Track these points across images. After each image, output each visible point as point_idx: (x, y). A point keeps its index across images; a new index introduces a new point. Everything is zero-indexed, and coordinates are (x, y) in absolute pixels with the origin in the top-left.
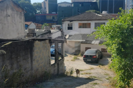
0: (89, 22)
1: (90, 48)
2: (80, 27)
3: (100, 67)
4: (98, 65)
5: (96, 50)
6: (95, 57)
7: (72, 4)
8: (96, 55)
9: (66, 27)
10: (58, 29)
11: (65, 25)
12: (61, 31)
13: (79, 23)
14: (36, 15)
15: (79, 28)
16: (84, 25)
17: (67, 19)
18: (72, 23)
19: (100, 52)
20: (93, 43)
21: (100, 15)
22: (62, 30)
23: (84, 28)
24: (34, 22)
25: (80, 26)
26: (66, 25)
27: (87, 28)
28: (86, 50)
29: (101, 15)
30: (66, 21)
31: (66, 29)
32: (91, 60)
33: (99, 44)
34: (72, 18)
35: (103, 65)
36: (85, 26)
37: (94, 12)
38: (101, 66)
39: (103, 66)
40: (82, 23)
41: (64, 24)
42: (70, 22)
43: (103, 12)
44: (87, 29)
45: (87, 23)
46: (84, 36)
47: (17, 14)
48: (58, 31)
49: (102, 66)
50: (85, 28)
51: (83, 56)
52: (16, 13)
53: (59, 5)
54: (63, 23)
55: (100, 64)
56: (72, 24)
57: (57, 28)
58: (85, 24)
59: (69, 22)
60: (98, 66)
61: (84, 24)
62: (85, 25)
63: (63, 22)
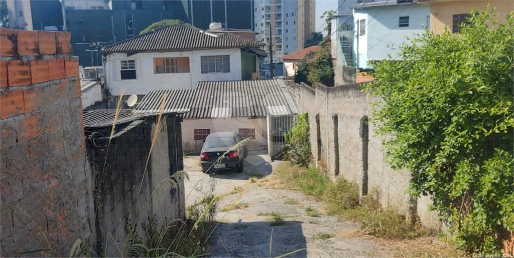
0: (185, 54)
2: (158, 70)
3: (253, 181)
4: (247, 179)
9: (115, 72)
10: (91, 77)
11: (113, 65)
12: (100, 84)
13: (154, 58)
15: (155, 73)
16: (168, 64)
17: (118, 48)
18: (131, 58)
20: (213, 113)
21: (212, 35)
22: (103, 82)
23: (168, 72)
25: (157, 68)
27: (177, 72)
30: (117, 54)
31: (115, 77)
32: (227, 165)
33: (232, 117)
34: (133, 45)
35: (260, 176)
36: (170, 67)
38: (255, 179)
39: (261, 180)
40: (164, 59)
41: (108, 62)
42: (128, 56)
43: (212, 25)
44: (178, 74)
45: (176, 58)
48: (93, 85)
49: (258, 178)
50: (173, 72)
51: (202, 156)
53: (66, 5)
54: (105, 60)
55: (254, 175)
56: (134, 61)
57: (87, 76)
58: (172, 59)
59: (124, 57)
60: (250, 180)
61: (167, 59)
62: (173, 65)
63: (105, 55)
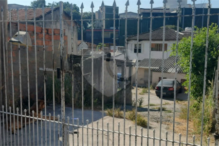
0: (165, 42)
1: (166, 78)
3: (177, 102)
5: (172, 80)
6: (171, 89)
7: (140, 15)
8: (172, 87)
9: (131, 49)
10: (120, 51)
12: (124, 54)
14: (87, 30)
15: (150, 51)
17: (134, 38)
19: (179, 83)
20: (169, 71)
21: (181, 33)
23: (157, 50)
24: (85, 41)
25: (152, 48)
26: (131, 46)
27: (161, 51)
28: (159, 81)
29: (183, 33)
30: (133, 41)
31: (131, 52)
32: (166, 93)
34: (141, 37)
35: (181, 100)
36: (158, 48)
37: (172, 28)
38: (179, 101)
39: (181, 102)
40: (155, 44)
41: (129, 44)
43: (186, 28)
46: (157, 62)
47: (69, 29)
48: (121, 54)
50: (159, 51)
51: (156, 88)
52: (67, 27)
53: (121, 16)
56: (141, 44)
58: (160, 45)
59: (136, 42)
61: (157, 44)
62: (160, 47)
63: (128, 41)
